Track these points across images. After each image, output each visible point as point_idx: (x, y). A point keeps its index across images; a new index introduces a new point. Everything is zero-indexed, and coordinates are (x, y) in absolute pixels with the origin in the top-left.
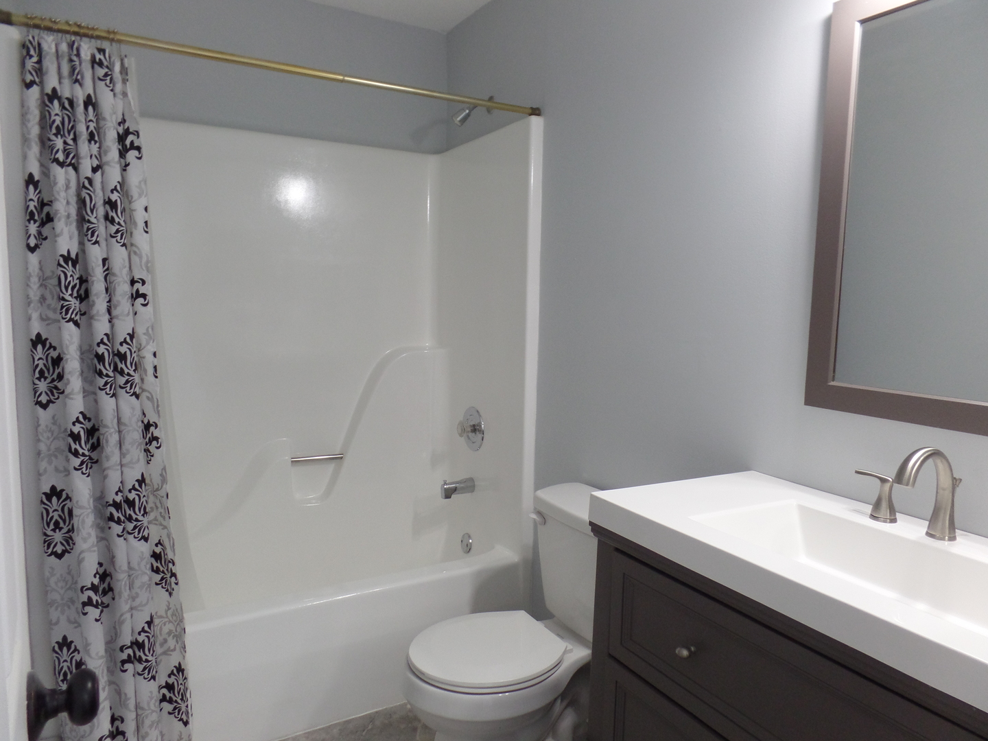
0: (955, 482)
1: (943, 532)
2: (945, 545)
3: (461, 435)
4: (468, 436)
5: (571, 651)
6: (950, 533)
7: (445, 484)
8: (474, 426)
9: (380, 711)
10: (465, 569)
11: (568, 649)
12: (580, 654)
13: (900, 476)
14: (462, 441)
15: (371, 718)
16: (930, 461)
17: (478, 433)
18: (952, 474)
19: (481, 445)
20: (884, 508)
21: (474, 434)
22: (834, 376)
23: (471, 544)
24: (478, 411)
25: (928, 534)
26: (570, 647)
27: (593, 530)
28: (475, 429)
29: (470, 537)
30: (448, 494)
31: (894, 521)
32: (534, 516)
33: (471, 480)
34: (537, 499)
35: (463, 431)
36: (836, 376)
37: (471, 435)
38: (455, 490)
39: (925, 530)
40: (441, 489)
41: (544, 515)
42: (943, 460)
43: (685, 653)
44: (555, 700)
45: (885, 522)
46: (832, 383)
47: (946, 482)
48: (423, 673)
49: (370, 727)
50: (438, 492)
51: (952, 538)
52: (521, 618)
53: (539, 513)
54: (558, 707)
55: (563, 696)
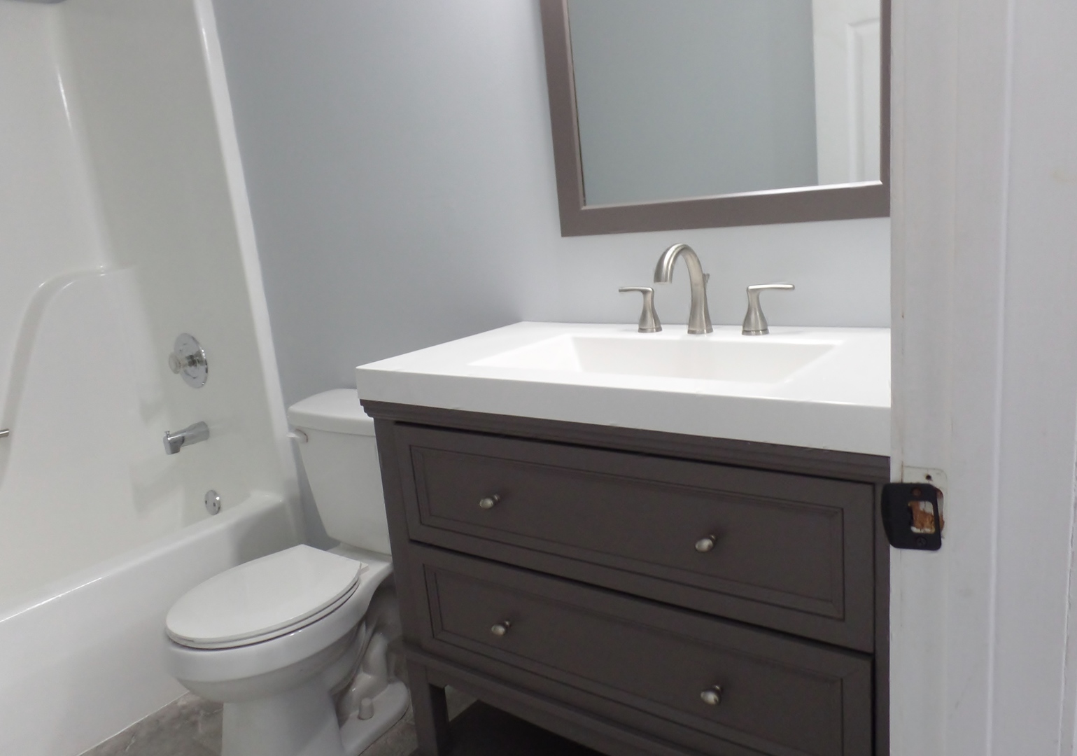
0: (705, 278)
1: (701, 326)
2: (705, 337)
3: (176, 372)
4: (185, 371)
5: (366, 569)
6: (707, 326)
7: (168, 435)
8: (191, 357)
9: (142, 721)
10: (218, 527)
11: (362, 567)
12: (377, 570)
13: (658, 277)
14: (178, 378)
15: (133, 732)
16: (680, 258)
17: (198, 365)
18: (702, 271)
19: (206, 378)
20: (649, 319)
21: (193, 367)
22: (585, 201)
23: (219, 501)
24: (193, 338)
25: (690, 332)
26: (364, 565)
27: (366, 410)
28: (194, 360)
29: (216, 494)
30: (175, 446)
31: (659, 329)
32: (293, 435)
33: (202, 424)
34: (291, 416)
35: (177, 366)
36: (587, 201)
37: (190, 369)
38: (183, 440)
39: (687, 331)
40: (164, 442)
41: (303, 431)
42: (692, 255)
43: (489, 503)
44: (359, 625)
45: (652, 331)
46: (584, 208)
47: (697, 278)
48: (191, 641)
49: (133, 741)
50: (161, 449)
51: (710, 331)
52: (302, 553)
53: (298, 430)
54: (364, 633)
55: (366, 619)
